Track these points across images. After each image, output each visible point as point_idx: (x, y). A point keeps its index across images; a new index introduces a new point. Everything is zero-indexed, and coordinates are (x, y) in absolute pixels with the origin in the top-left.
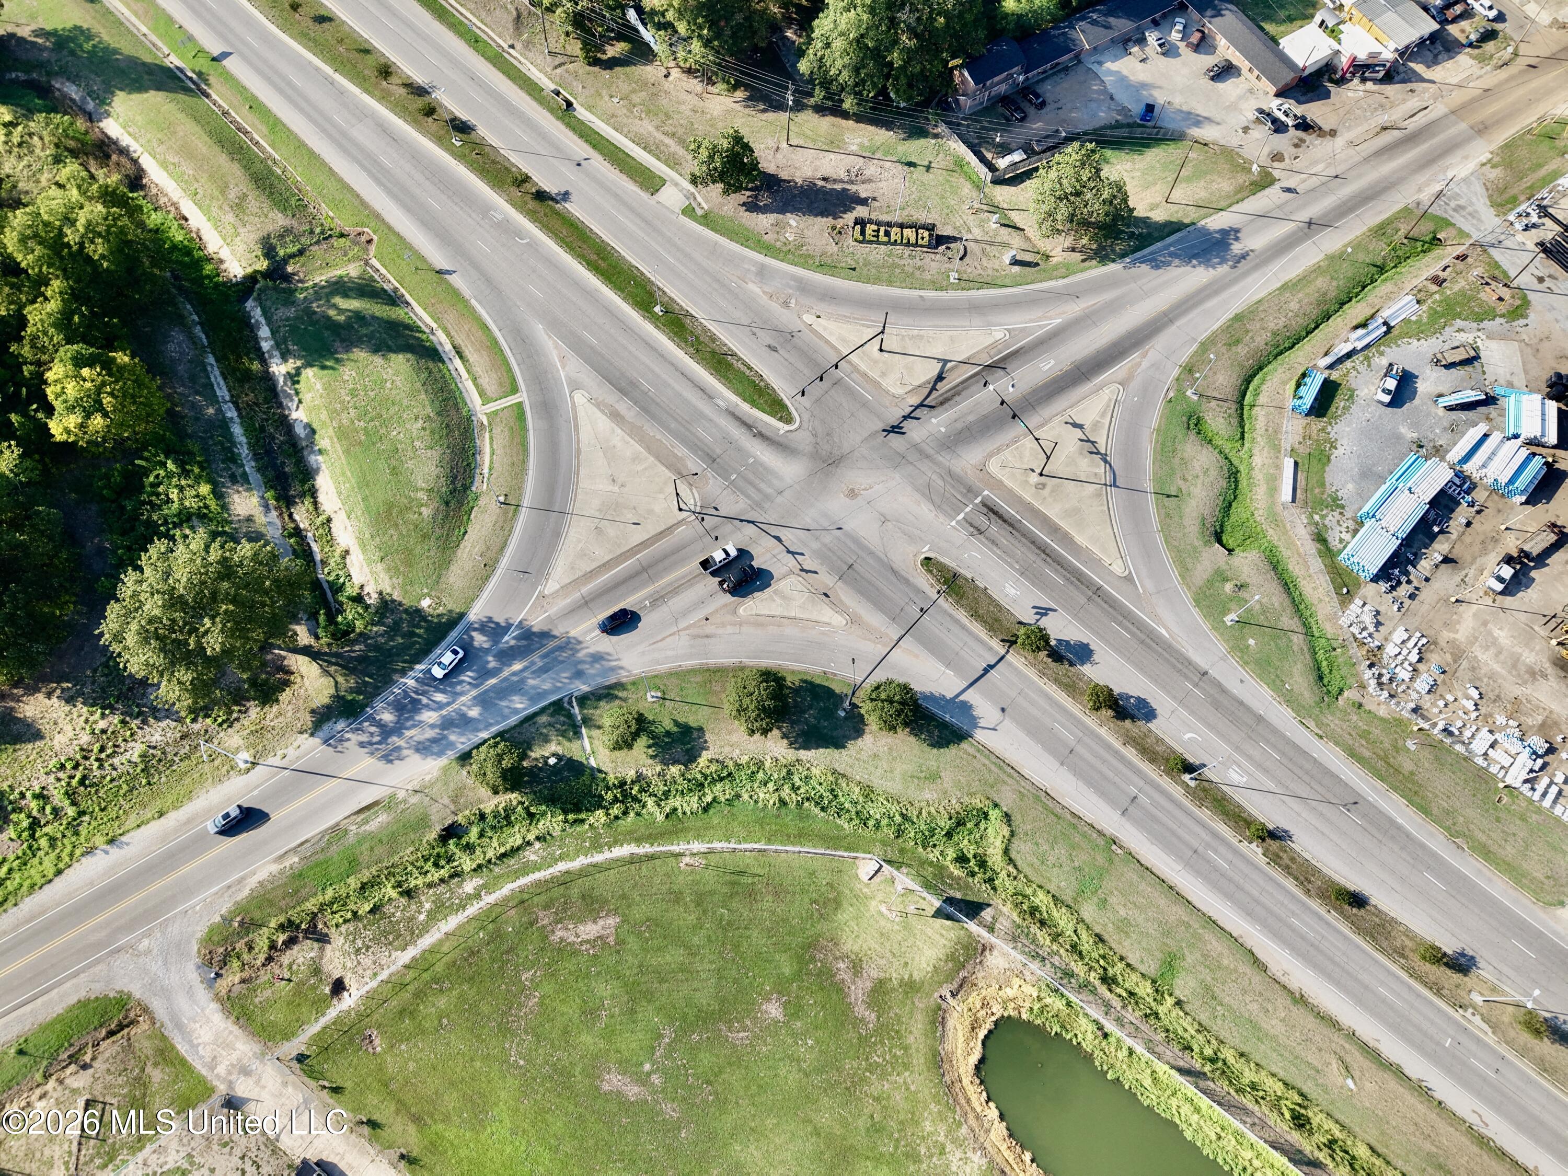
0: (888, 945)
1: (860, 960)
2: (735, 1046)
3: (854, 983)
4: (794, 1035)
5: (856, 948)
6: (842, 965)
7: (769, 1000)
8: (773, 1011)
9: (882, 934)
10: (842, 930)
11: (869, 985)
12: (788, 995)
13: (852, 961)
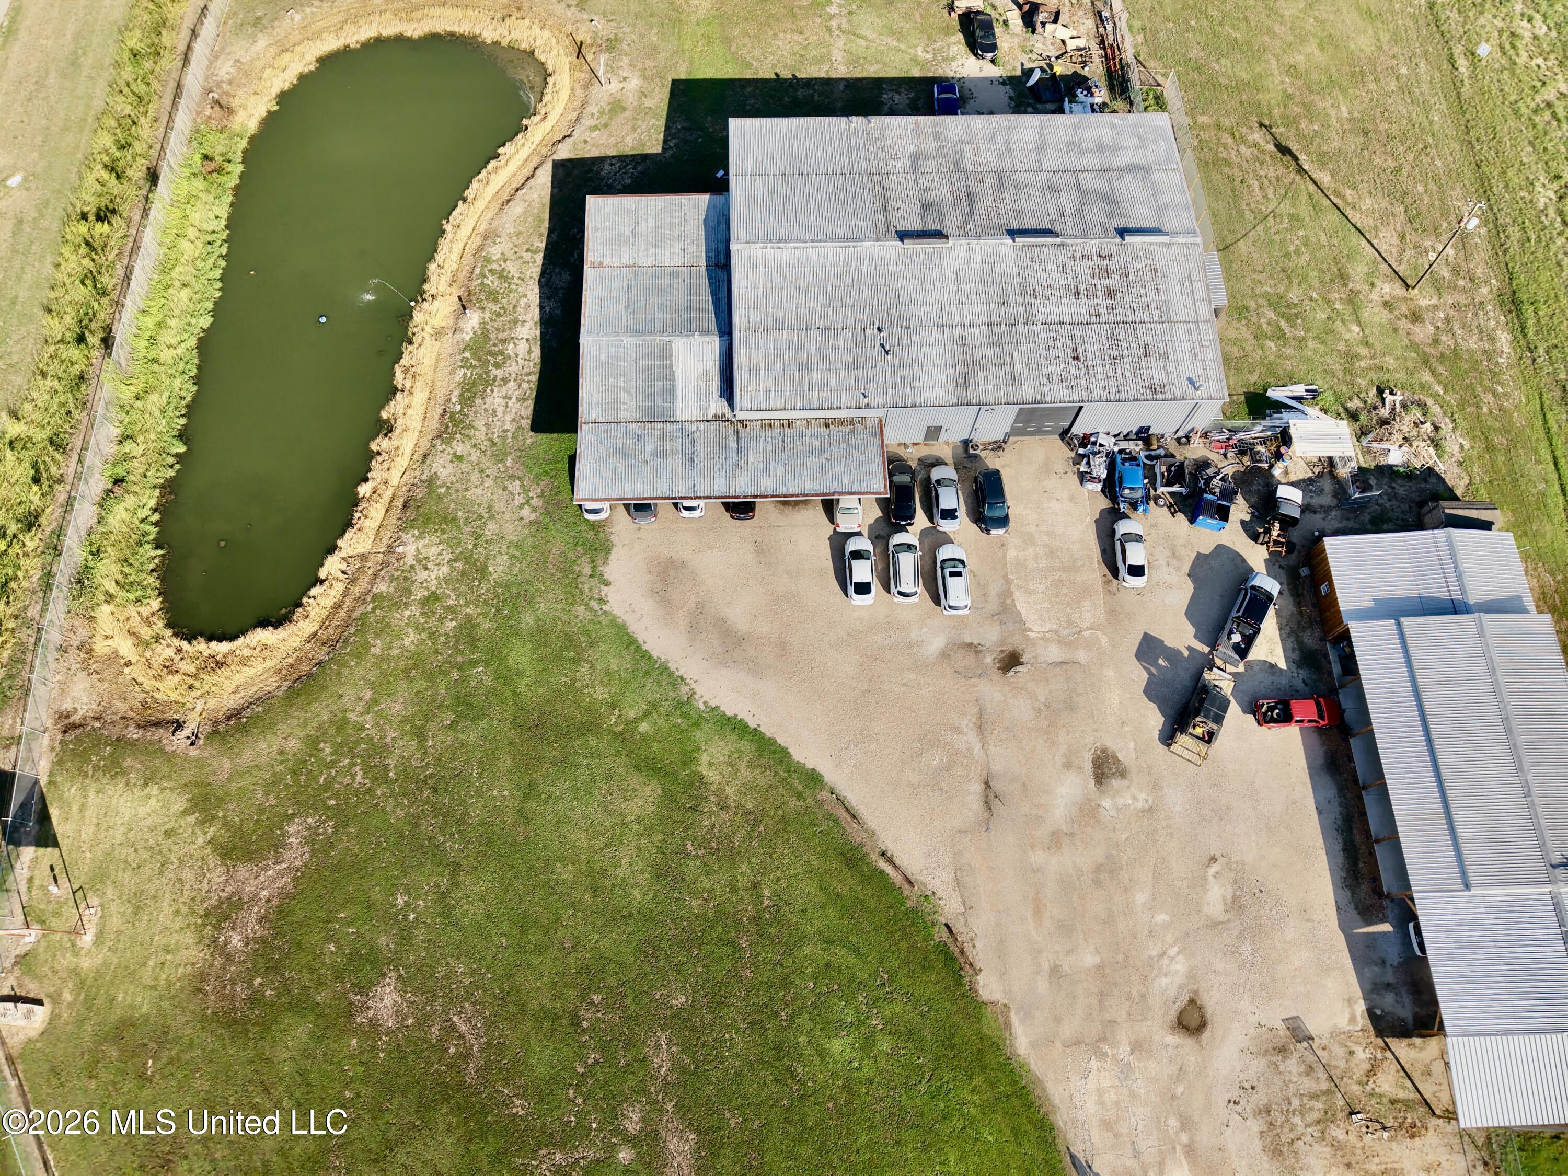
0: (151, 888)
1: (207, 913)
2: (490, 1024)
3: (254, 898)
4: (405, 935)
5: (189, 938)
6: (236, 941)
7: (374, 1024)
8: (388, 1001)
9: (138, 910)
10: (170, 984)
11: (243, 872)
12: (345, 994)
13: (218, 927)
